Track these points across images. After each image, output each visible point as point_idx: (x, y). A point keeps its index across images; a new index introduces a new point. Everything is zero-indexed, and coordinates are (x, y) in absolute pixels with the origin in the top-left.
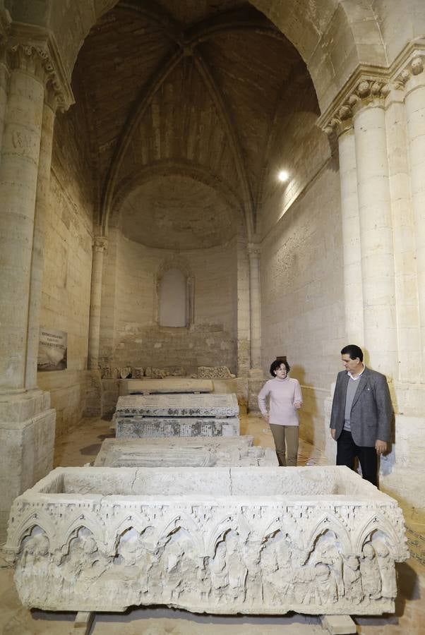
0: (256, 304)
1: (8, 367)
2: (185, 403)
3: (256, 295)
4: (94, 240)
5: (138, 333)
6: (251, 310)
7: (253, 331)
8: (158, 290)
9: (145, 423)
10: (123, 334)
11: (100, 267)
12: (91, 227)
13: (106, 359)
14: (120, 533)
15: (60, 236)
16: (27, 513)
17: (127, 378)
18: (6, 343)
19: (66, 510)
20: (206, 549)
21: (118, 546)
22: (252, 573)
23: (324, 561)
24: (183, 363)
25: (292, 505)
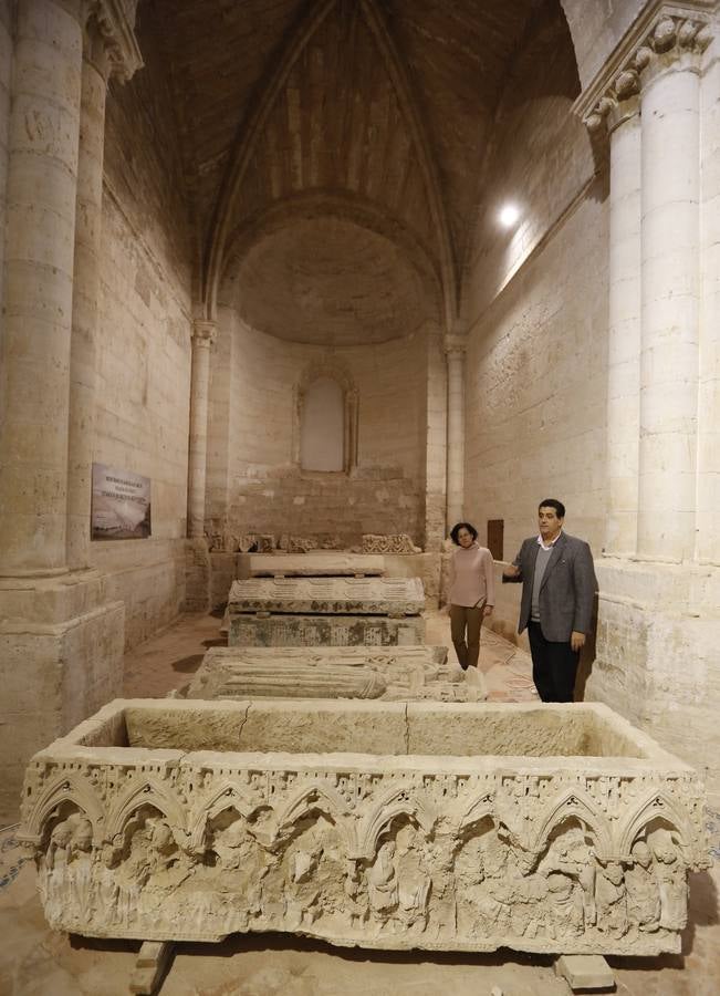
0: (457, 435)
1: (35, 532)
2: (339, 591)
3: (457, 419)
4: (194, 327)
5: (267, 481)
6: (448, 446)
7: (450, 479)
8: (300, 411)
9: (274, 624)
10: (242, 482)
11: (205, 372)
12: (189, 307)
13: (216, 521)
14: (212, 816)
15: (134, 317)
16: (54, 780)
17: (250, 551)
18: (30, 491)
19: (119, 777)
20: (361, 845)
21: (209, 837)
22: (438, 885)
23: (564, 868)
24: (340, 529)
25: (511, 775)
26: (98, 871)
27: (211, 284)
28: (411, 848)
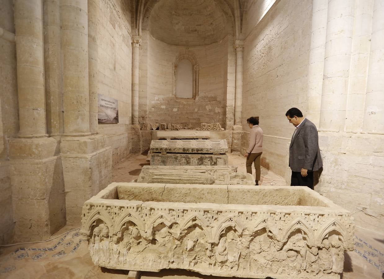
0: (240, 83)
1: (78, 118)
2: (194, 145)
3: (240, 76)
4: (133, 39)
5: (162, 102)
6: (236, 87)
7: (236, 100)
8: (175, 73)
9: (168, 157)
10: (153, 102)
11: (137, 57)
12: (130, 29)
13: (143, 117)
14: (155, 226)
15: (110, 33)
16: (93, 211)
17: (156, 129)
18: (75, 102)
19: (118, 210)
20: (213, 238)
21: (154, 234)
22: (243, 253)
23: (294, 248)
24: (191, 121)
25: (274, 212)
26: (111, 245)
27: (139, 20)
28: (233, 239)
